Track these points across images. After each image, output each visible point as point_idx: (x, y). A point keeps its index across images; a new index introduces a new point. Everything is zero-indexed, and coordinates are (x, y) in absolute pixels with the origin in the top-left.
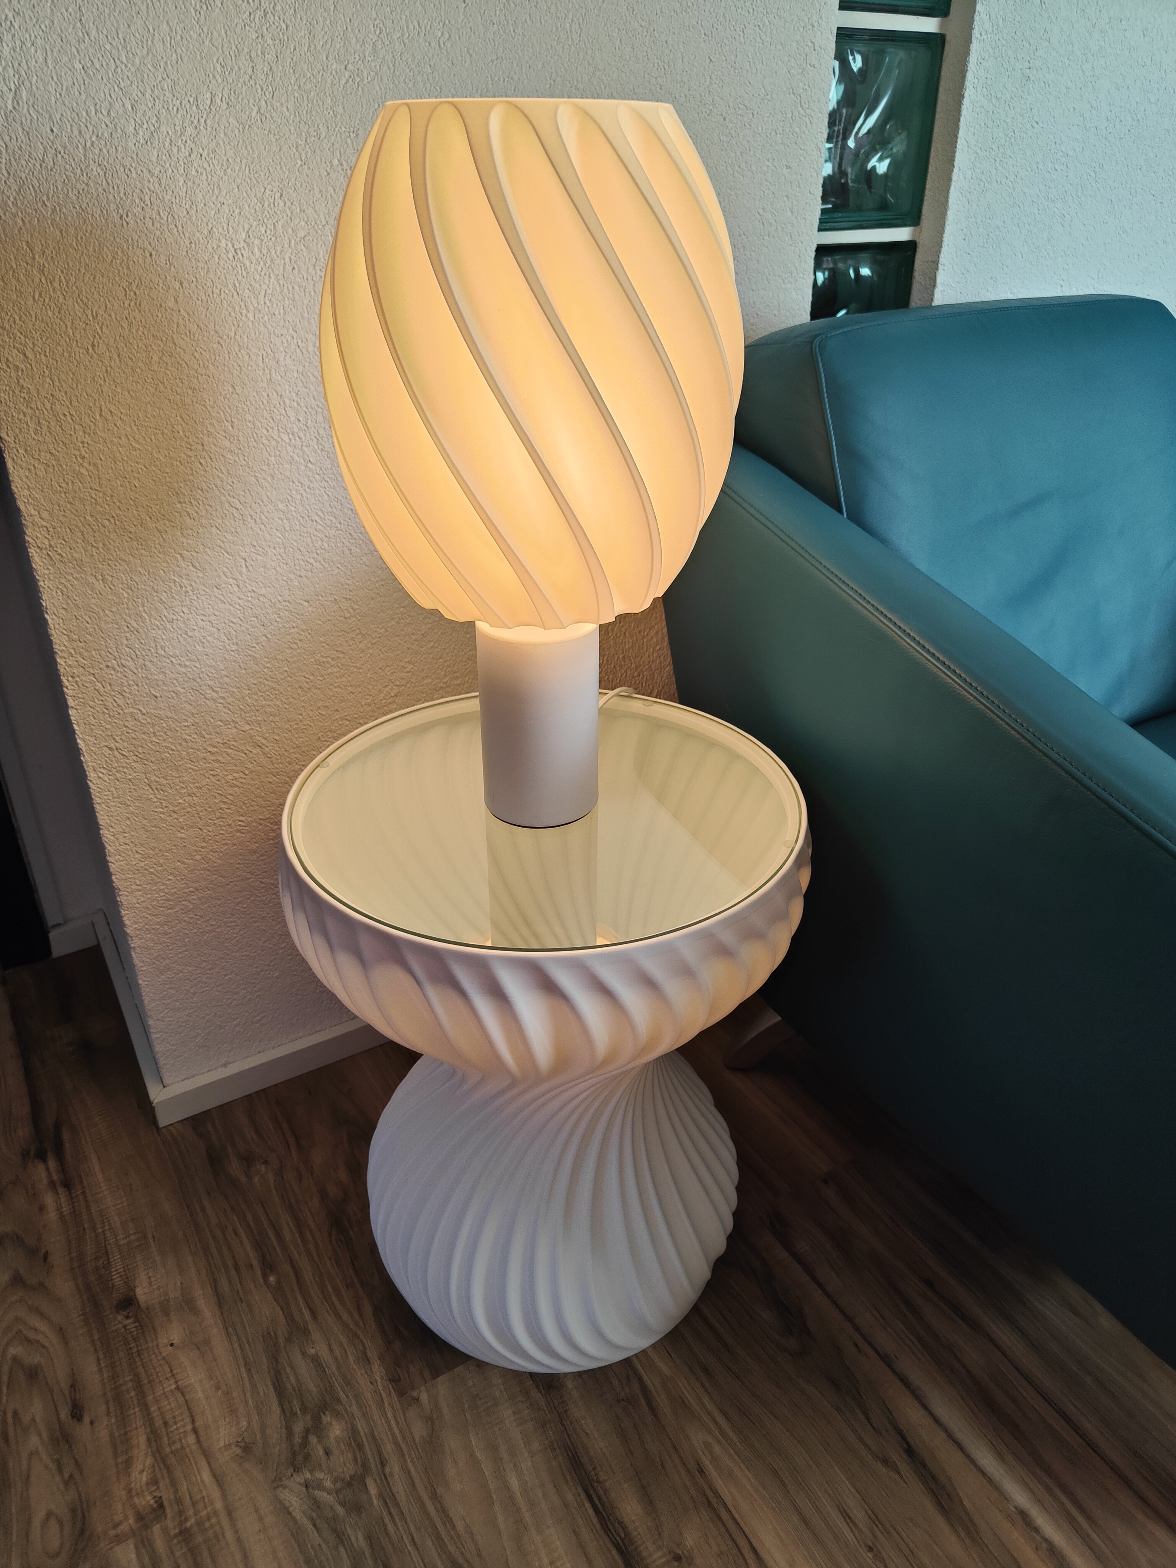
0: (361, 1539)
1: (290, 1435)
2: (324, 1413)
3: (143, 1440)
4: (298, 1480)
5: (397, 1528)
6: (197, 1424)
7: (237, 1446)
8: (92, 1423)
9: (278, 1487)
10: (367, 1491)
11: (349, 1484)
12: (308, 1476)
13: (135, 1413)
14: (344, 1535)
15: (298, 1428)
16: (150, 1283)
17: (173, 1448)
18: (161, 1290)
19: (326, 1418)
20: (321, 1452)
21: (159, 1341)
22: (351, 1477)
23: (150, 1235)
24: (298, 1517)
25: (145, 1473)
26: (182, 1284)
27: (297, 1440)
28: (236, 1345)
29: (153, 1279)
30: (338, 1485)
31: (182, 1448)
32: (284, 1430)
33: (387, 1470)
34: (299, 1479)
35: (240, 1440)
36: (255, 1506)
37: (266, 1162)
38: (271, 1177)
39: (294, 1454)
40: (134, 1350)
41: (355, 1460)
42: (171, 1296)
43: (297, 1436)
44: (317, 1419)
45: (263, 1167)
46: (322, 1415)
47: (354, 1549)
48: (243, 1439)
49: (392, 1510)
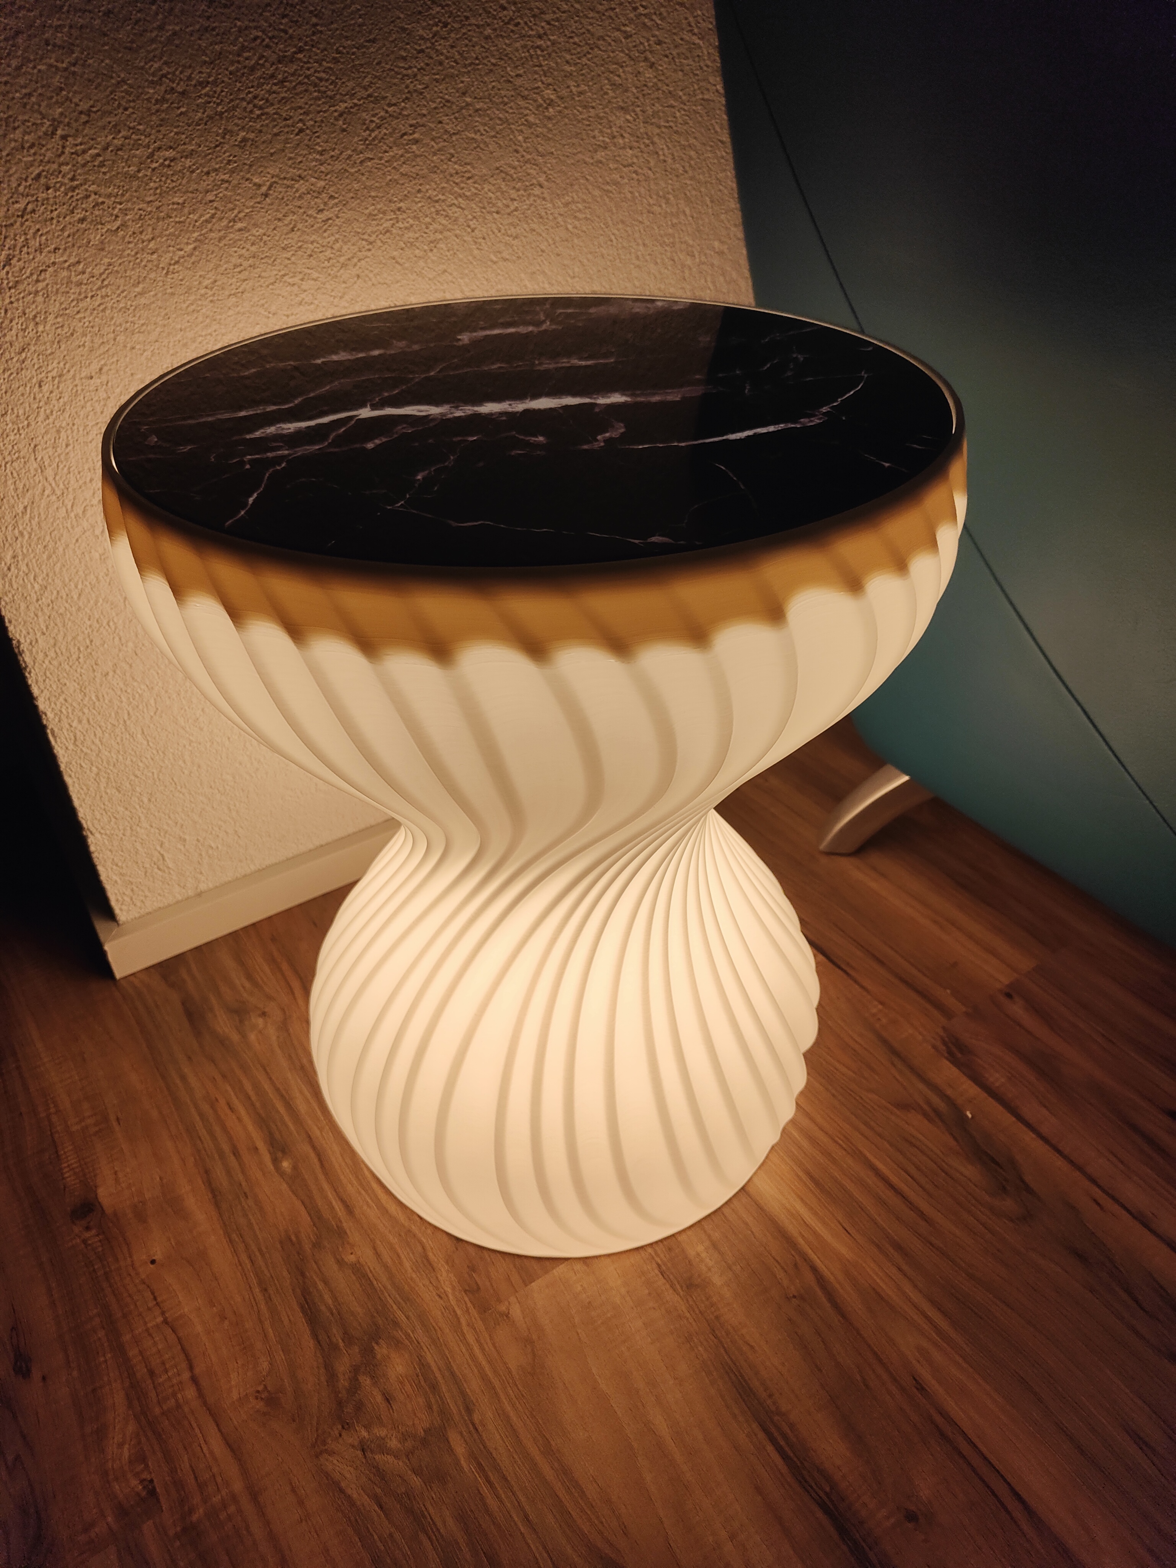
0: (450, 1522)
1: (332, 1377)
2: (377, 1343)
3: (119, 1399)
4: (350, 1441)
5: (501, 1501)
6: (197, 1371)
7: (257, 1398)
8: (44, 1378)
9: (321, 1453)
10: (451, 1450)
11: (424, 1442)
12: (364, 1434)
13: (106, 1361)
14: (425, 1517)
15: (343, 1366)
16: (117, 1180)
17: (165, 1407)
18: (133, 1189)
19: (381, 1350)
20: (379, 1398)
21: (135, 1257)
22: (424, 1431)
23: (112, 1117)
24: (355, 1496)
25: (127, 1446)
26: (161, 1178)
27: (343, 1383)
28: (244, 1258)
29: (120, 1175)
30: (409, 1444)
31: (178, 1406)
32: (322, 1370)
33: (476, 1417)
34: (350, 1438)
35: (260, 1388)
36: (291, 1484)
37: (264, 1014)
38: (272, 1032)
39: (340, 1404)
40: (100, 1273)
41: (430, 1407)
42: (148, 1196)
43: (341, 1377)
44: (368, 1351)
45: (260, 1021)
46: (374, 1344)
47: (442, 1536)
48: (265, 1387)
49: (490, 1474)
